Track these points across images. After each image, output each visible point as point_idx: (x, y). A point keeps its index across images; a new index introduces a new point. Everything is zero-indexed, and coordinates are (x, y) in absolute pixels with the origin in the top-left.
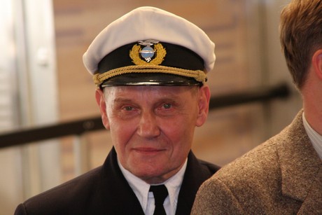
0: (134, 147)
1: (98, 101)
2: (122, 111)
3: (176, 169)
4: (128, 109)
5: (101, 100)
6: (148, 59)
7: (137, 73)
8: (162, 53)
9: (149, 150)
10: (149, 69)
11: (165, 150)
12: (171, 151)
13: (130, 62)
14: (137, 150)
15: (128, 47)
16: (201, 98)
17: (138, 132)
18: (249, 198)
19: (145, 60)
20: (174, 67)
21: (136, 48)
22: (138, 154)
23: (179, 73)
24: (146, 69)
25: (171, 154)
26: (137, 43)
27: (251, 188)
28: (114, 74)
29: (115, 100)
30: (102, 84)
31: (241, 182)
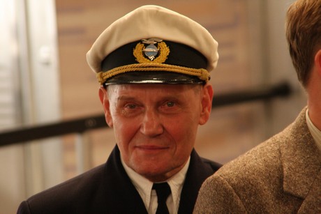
0: (138, 145)
1: (102, 99)
2: (126, 109)
3: (179, 167)
4: (131, 107)
5: (104, 98)
6: (152, 58)
7: (141, 71)
8: (166, 51)
9: (152, 148)
10: (153, 67)
11: (168, 148)
12: (174, 148)
13: (134, 61)
14: (140, 147)
15: (132, 45)
16: (205, 96)
17: (141, 130)
18: (251, 195)
19: (148, 58)
20: (177, 65)
21: (139, 46)
22: (141, 152)
23: (183, 71)
24: (149, 67)
25: (175, 152)
26: (140, 41)
27: (252, 185)
28: (117, 72)
29: (119, 99)
30: (106, 82)
31: (242, 179)
